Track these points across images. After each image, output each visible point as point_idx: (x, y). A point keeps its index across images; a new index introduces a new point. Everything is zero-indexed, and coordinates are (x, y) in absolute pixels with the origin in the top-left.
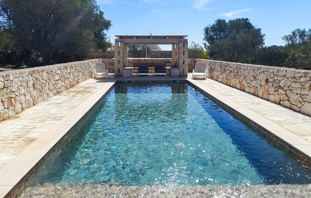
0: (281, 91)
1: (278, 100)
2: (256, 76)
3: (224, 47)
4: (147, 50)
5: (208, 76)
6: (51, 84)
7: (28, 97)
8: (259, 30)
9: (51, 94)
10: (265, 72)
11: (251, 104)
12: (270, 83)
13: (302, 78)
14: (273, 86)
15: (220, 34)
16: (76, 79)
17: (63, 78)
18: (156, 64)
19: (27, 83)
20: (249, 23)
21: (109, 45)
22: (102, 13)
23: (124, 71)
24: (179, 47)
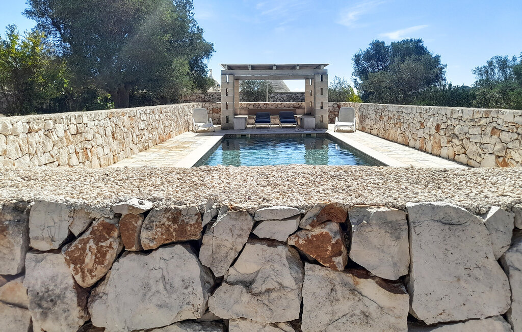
0: (456, 141)
1: (451, 155)
2: (423, 121)
3: (383, 85)
4: (267, 91)
5: (357, 127)
6: (134, 135)
7: (107, 150)
8: (437, 59)
9: (136, 150)
10: (435, 115)
11: (414, 161)
12: (441, 131)
13: (482, 119)
14: (445, 134)
15: (378, 65)
16: (167, 131)
17: (150, 128)
18: (282, 110)
19: (105, 130)
20: (422, 48)
21: (212, 83)
22: (200, 31)
23: (235, 120)
24: (315, 83)
